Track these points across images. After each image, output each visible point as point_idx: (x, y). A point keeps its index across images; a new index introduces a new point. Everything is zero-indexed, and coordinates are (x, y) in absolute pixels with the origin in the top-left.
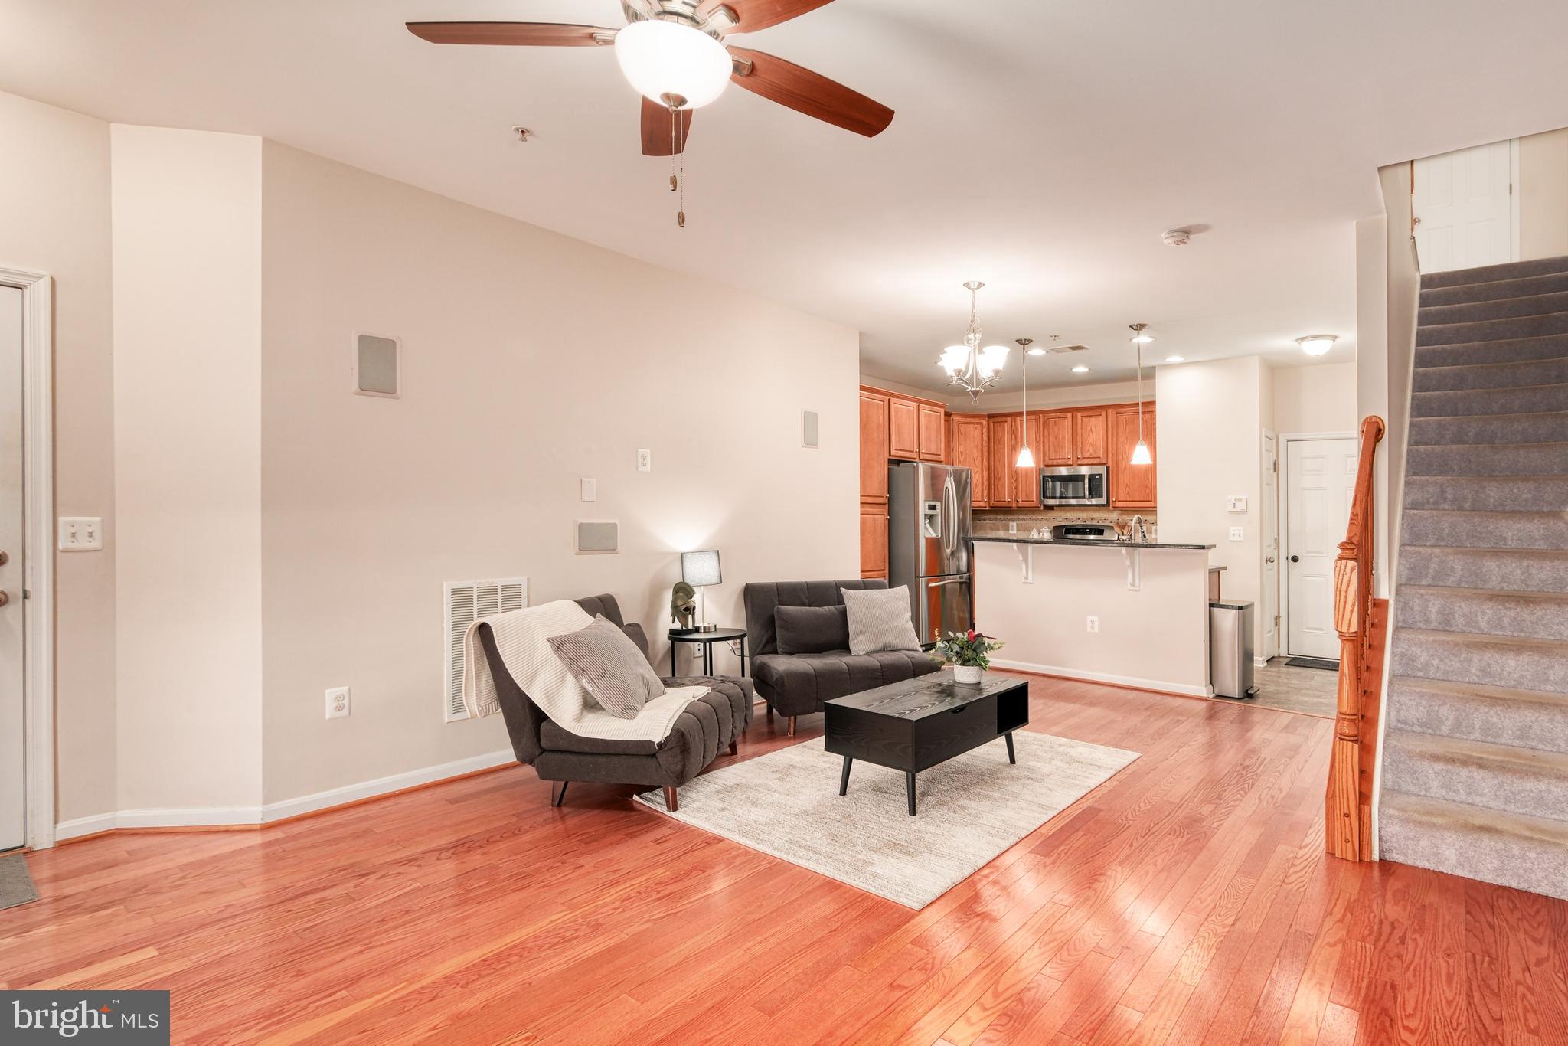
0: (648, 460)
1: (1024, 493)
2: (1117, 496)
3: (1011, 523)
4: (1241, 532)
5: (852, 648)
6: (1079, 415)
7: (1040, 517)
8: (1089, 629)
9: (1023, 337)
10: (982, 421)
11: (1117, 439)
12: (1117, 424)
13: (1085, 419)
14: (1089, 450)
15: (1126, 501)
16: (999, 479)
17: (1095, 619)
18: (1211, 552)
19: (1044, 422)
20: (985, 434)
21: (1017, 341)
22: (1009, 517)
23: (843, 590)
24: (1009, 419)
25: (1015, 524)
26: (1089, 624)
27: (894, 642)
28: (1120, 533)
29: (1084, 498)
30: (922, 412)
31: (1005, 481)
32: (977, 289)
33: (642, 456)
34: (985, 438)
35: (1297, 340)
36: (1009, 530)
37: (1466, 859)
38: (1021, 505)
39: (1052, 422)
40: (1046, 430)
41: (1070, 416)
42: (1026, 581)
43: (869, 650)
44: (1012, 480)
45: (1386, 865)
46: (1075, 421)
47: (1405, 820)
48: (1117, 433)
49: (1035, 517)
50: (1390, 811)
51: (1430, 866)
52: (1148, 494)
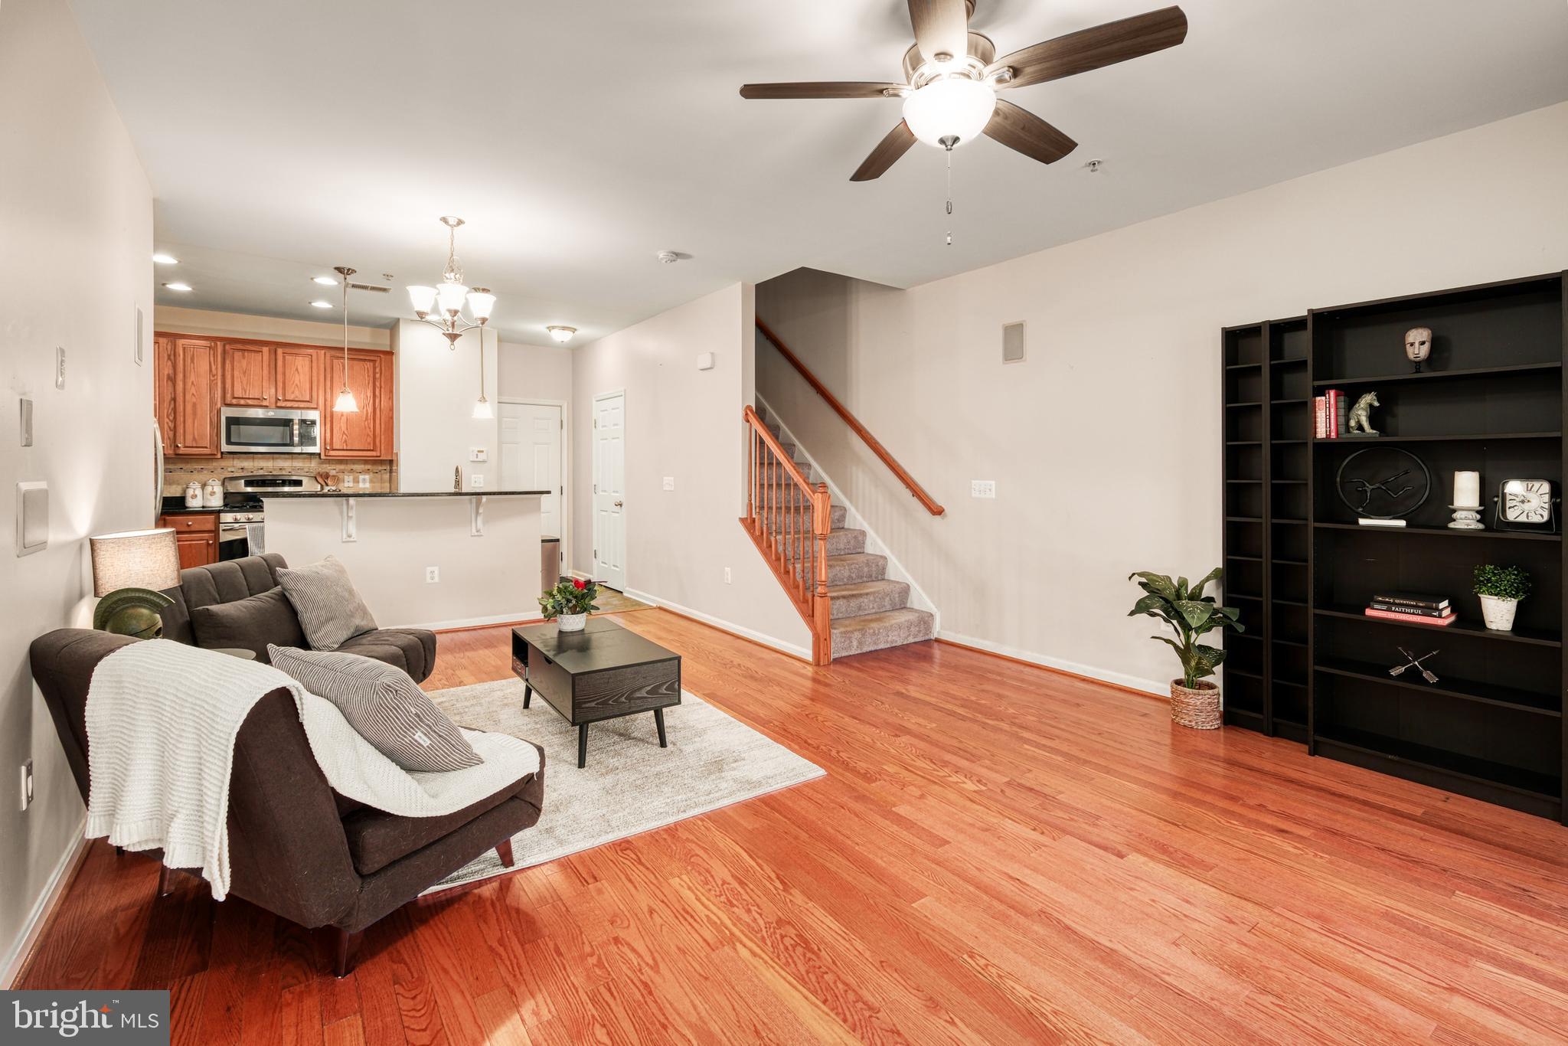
2: (332, 444)
4: (482, 479)
5: (314, 644)
6: (280, 351)
8: (429, 580)
9: (346, 265)
12: (332, 368)
13: (287, 357)
14: (293, 393)
15: (343, 450)
17: (435, 569)
21: (336, 268)
23: (280, 570)
26: (428, 575)
28: (323, 483)
29: (292, 444)
32: (455, 226)
35: (548, 328)
37: (860, 643)
38: (182, 451)
39: (238, 355)
40: (228, 362)
41: (265, 350)
42: (348, 539)
43: (342, 640)
44: (166, 420)
45: (837, 661)
46: (273, 356)
47: (841, 633)
48: (332, 378)
49: (189, 467)
50: (835, 631)
51: (846, 654)
52: (369, 444)
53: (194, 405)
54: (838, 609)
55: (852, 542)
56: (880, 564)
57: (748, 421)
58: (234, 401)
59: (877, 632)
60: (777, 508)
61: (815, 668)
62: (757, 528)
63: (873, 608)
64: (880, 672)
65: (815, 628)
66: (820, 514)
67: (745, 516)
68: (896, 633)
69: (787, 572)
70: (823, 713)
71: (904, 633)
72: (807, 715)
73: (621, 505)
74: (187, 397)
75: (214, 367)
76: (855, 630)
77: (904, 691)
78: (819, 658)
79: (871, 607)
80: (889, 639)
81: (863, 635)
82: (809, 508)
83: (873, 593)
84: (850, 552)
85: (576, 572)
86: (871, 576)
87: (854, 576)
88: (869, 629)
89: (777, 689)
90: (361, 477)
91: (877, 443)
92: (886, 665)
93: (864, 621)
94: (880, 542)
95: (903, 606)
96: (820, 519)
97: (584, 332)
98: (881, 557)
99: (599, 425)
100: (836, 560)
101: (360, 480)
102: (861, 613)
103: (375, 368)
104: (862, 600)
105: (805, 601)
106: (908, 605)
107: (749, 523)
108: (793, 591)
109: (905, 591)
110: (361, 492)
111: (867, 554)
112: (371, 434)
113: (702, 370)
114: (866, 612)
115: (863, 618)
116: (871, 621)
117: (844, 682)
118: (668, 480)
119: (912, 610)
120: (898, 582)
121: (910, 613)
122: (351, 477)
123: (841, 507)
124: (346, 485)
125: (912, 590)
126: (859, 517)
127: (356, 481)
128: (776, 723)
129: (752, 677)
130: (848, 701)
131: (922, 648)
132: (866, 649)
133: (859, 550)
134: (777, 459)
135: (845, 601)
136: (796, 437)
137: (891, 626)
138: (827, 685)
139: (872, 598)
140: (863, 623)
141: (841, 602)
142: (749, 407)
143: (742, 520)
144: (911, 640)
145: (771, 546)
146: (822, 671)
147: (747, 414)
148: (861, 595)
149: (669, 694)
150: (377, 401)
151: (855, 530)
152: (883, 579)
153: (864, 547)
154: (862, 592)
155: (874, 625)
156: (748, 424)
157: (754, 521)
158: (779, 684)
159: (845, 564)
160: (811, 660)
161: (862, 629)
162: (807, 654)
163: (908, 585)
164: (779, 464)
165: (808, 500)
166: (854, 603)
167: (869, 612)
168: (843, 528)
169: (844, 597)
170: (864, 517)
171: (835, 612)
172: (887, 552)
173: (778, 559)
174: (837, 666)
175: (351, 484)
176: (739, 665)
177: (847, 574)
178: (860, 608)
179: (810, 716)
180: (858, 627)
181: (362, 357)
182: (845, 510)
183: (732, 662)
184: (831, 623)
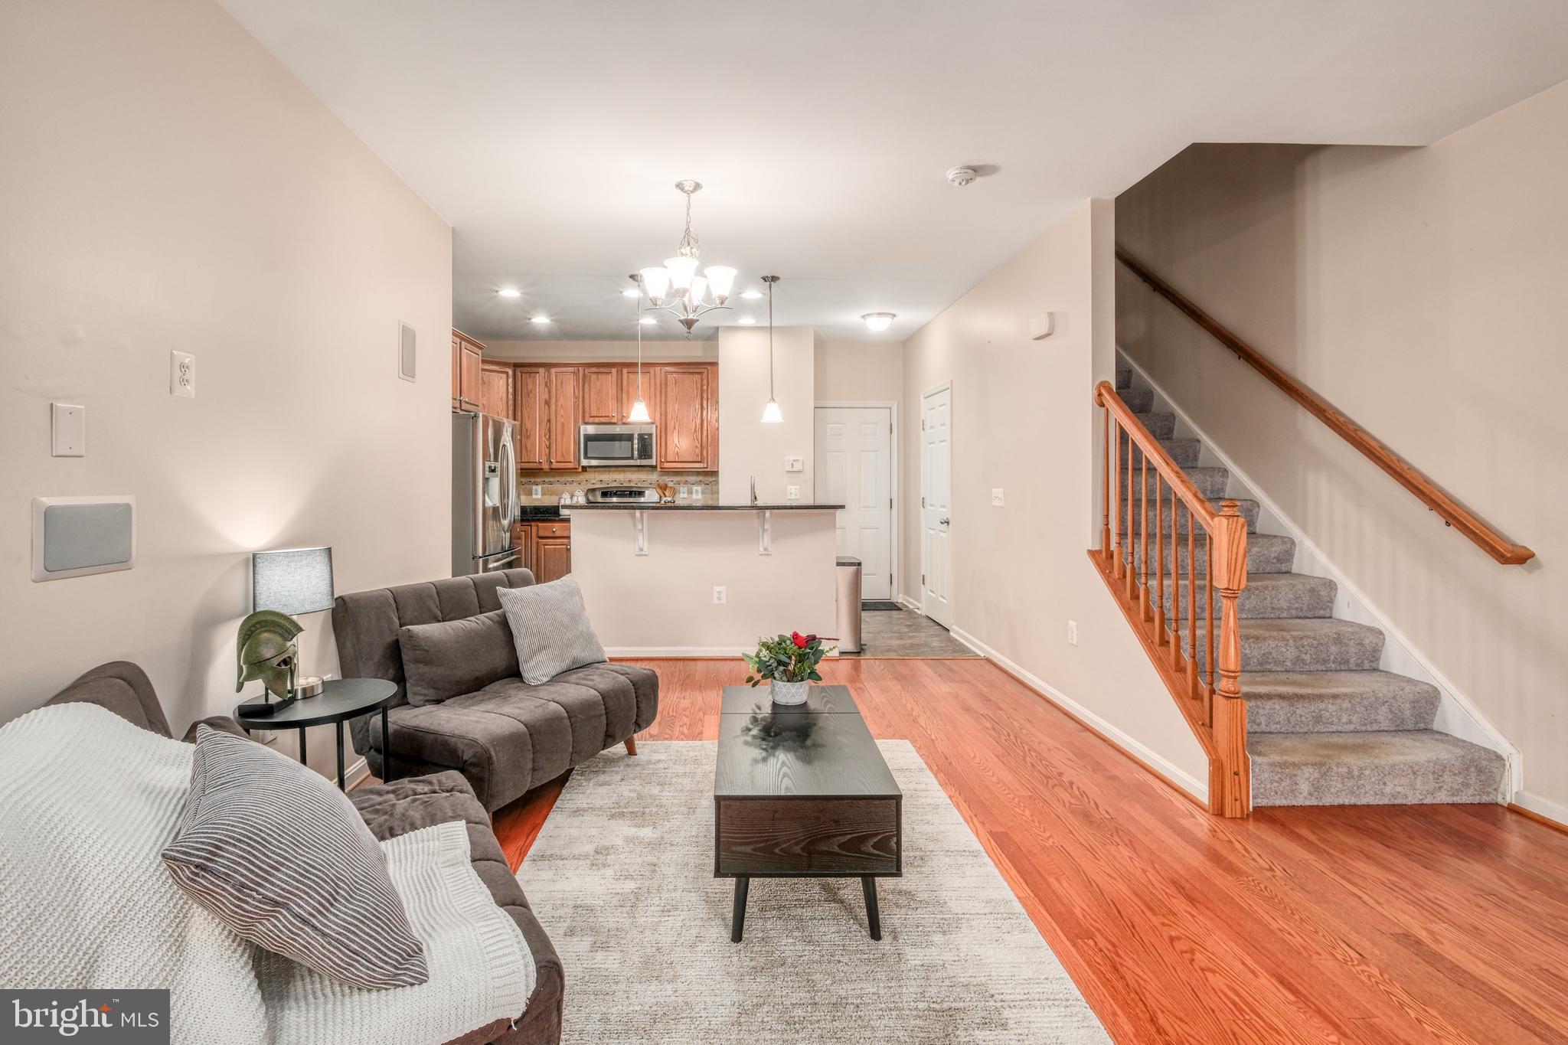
0: (191, 375)
1: (559, 453)
2: (666, 456)
3: (534, 487)
4: (797, 491)
5: (525, 675)
6: (625, 371)
7: (570, 479)
8: (715, 601)
10: (507, 370)
11: (666, 396)
12: (666, 383)
13: (631, 376)
15: (677, 462)
16: (528, 437)
17: (722, 588)
18: (839, 512)
19: (584, 376)
20: (511, 385)
22: (532, 481)
23: (500, 590)
24: (542, 370)
25: (539, 488)
26: (716, 596)
27: (583, 655)
28: (662, 495)
29: (632, 458)
30: (464, 351)
31: (535, 439)
32: (692, 192)
33: (182, 366)
34: (511, 390)
36: (532, 495)
37: (1316, 788)
38: (555, 466)
39: (594, 377)
40: (586, 385)
41: (614, 370)
42: (641, 553)
43: (554, 673)
44: (544, 439)
45: (1265, 815)
46: (620, 376)
47: (1273, 765)
48: (666, 392)
49: (563, 479)
50: (1259, 759)
51: (1284, 803)
52: (697, 455)
53: (563, 426)
54: (1269, 717)
55: (1306, 598)
56: (1367, 641)
57: (1102, 405)
58: (591, 420)
59: (1356, 773)
60: (1162, 536)
61: (1213, 819)
62: (1116, 567)
63: (1350, 722)
64: (1361, 865)
65: (1215, 749)
66: (1225, 554)
67: (1097, 548)
68: (1405, 781)
69: (1164, 643)
70: (1209, 944)
71: (1423, 783)
72: (1172, 939)
73: (948, 523)
74: (558, 418)
75: (576, 390)
76: (1306, 764)
77: (1423, 935)
78: (1222, 803)
79: (1344, 720)
80: (1388, 789)
81: (1323, 775)
82: (1202, 540)
83: (1350, 697)
84: (1300, 614)
85: (907, 598)
86: (1347, 662)
87: (1307, 658)
88: (1338, 765)
89: (1125, 852)
90: (695, 488)
91: (1358, 429)
92: (1378, 849)
93: (1326, 746)
94: (1367, 603)
95: (1422, 726)
96: (1224, 561)
97: (908, 317)
98: (1370, 629)
99: (927, 425)
100: (1269, 628)
101: (694, 491)
102: (1320, 728)
103: (702, 380)
104: (1322, 706)
105: (1196, 696)
106: (1436, 726)
107: (1103, 559)
108: (1175, 676)
109: (1429, 699)
110: (694, 505)
111: (1340, 621)
112: (699, 446)
113: (1037, 339)
114: (1334, 728)
115: (1325, 739)
116: (1344, 748)
117: (1272, 870)
118: (998, 492)
119: (1444, 737)
120: (1410, 681)
121: (1442, 745)
122: (686, 489)
123: (1282, 537)
124: (682, 496)
125: (1445, 700)
126: (1322, 557)
127: (690, 492)
128: (1103, 943)
129: (1086, 816)
130: (1274, 926)
131: (1471, 820)
132: (1328, 800)
133: (1322, 613)
134: (1148, 461)
135: (1284, 704)
136: (1202, 428)
137: (1393, 766)
138: (1231, 869)
139: (1346, 704)
140: (1325, 752)
141: (1277, 705)
142: (1104, 385)
143: (1093, 554)
144: (1443, 798)
145: (1137, 598)
146: (1228, 831)
147: (1100, 395)
148: (1321, 697)
149: (878, 855)
150: (705, 412)
151: (1314, 578)
152: (1376, 670)
153: (1331, 609)
154: (1323, 691)
155: (1353, 761)
156: (1103, 410)
157: (1110, 555)
158: (1131, 844)
159: (1287, 635)
160: (1207, 803)
161: (1321, 764)
162: (1200, 788)
163: (1436, 690)
164: (1152, 470)
165: (1201, 528)
166: (1303, 710)
167: (1340, 728)
168: (1288, 572)
169: (1282, 697)
170: (1331, 555)
171: (1263, 720)
172: (1382, 621)
173: (1149, 619)
174: (1262, 826)
175: (686, 495)
176: (1071, 784)
177: (1291, 653)
178: (1318, 719)
179: (1179, 945)
180: (1312, 759)
181: (692, 371)
182: (1293, 543)
183: (1061, 774)
184: (1254, 740)
